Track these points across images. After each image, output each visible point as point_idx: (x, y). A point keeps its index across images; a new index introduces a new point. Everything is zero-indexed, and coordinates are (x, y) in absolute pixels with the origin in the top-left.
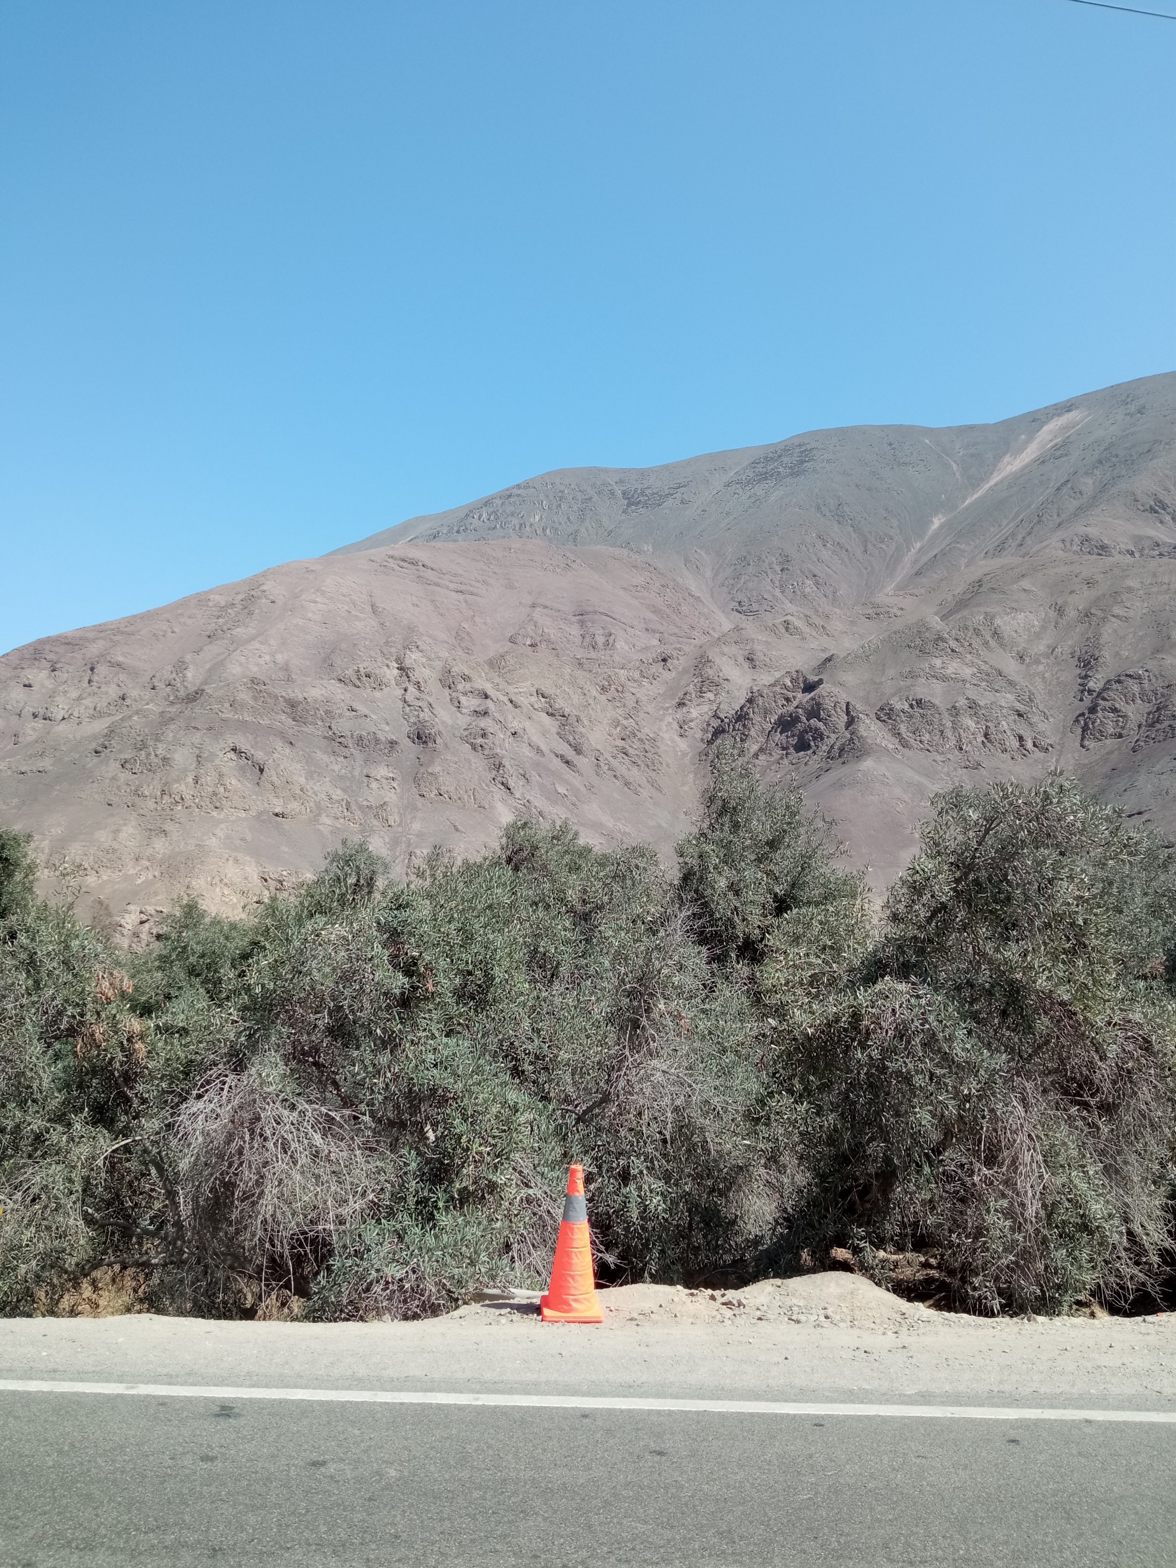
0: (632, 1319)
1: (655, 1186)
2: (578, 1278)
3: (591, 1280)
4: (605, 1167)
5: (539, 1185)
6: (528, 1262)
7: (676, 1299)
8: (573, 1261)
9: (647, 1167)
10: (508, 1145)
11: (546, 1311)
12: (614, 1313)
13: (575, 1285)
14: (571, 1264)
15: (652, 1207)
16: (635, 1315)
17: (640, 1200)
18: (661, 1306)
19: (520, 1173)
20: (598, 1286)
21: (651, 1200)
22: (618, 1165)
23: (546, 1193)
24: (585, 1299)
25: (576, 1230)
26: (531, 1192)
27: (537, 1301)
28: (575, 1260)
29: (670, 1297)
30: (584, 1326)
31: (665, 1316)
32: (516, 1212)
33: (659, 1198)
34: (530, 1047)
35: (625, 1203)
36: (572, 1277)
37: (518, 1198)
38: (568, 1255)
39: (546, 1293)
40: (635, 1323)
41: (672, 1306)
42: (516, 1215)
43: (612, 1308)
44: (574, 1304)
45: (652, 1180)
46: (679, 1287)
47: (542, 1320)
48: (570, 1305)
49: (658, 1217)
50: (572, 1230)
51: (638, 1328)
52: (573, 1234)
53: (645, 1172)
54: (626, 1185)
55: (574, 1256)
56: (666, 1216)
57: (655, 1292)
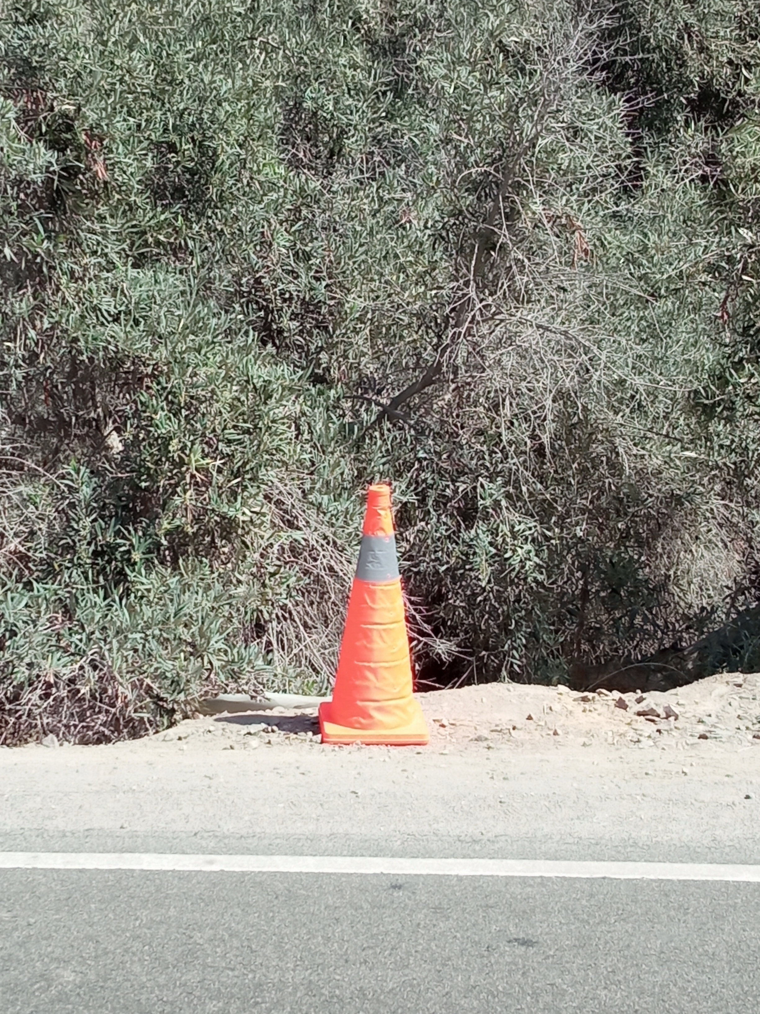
0: (478, 739)
1: (522, 527)
2: (385, 673)
3: (407, 678)
4: (432, 495)
5: (313, 524)
6: (295, 651)
7: (556, 707)
8: (375, 646)
9: (508, 496)
10: (254, 456)
11: (329, 728)
12: (448, 729)
13: (378, 685)
14: (371, 650)
15: (515, 562)
16: (485, 733)
17: (494, 551)
18: (530, 718)
19: (279, 503)
20: (420, 688)
21: (514, 551)
22: (456, 491)
23: (325, 538)
24: (397, 707)
25: (379, 595)
26: (297, 535)
27: (313, 712)
28: (378, 644)
29: (546, 704)
30: (394, 751)
31: (537, 734)
32: (272, 569)
33: (528, 547)
34: (292, 287)
35: (467, 555)
36: (373, 671)
37: (276, 547)
38: (367, 635)
39: (329, 698)
40: (485, 744)
41: (549, 718)
42: (272, 575)
43: (445, 722)
44: (377, 715)
45: (515, 517)
46: (562, 688)
47: (322, 742)
48: (370, 717)
49: (525, 579)
50: (372, 594)
51: (490, 753)
52: (373, 601)
53: (504, 503)
54: (468, 528)
55: (375, 636)
56: (540, 578)
57: (520, 696)
